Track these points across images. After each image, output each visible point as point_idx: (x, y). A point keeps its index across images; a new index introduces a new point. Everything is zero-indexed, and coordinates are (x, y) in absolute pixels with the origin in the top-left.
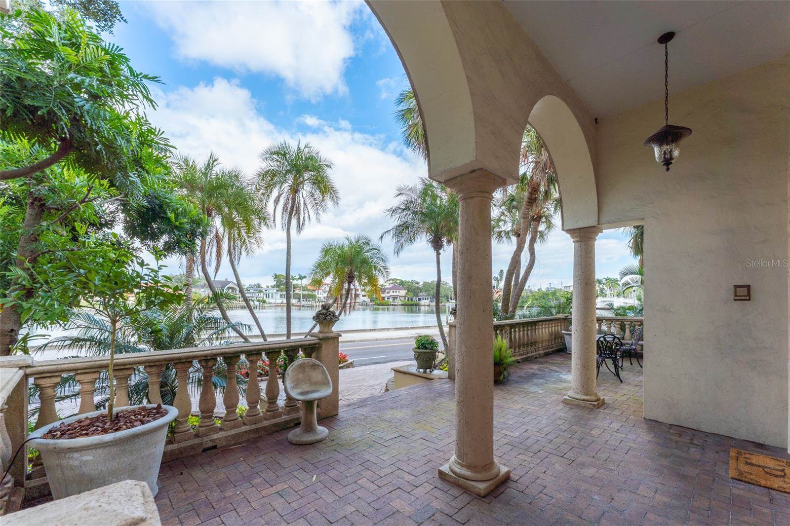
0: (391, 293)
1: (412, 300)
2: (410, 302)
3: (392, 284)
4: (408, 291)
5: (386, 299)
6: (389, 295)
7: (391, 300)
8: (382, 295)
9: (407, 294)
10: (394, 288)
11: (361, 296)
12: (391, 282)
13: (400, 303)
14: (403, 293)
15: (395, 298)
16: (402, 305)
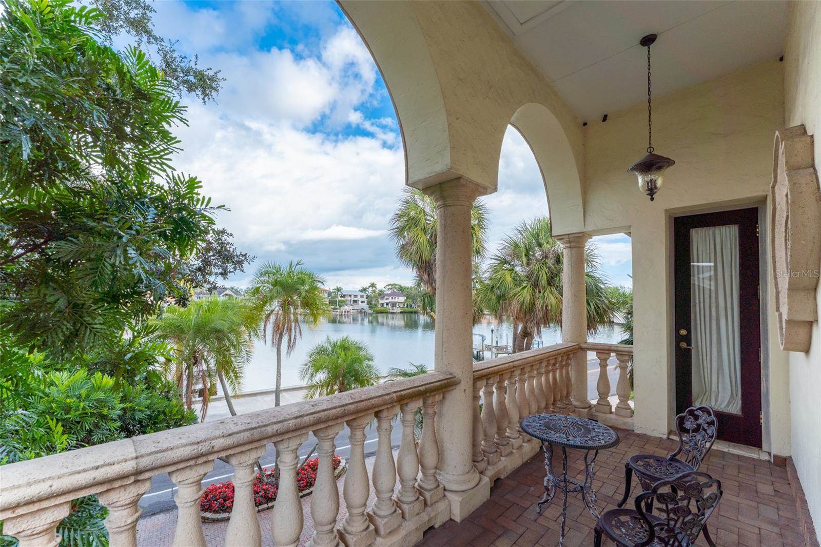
0: (390, 300)
1: (411, 306)
2: (409, 309)
3: (391, 289)
4: (407, 298)
5: (385, 306)
6: (387, 301)
7: (390, 306)
8: (381, 302)
9: (406, 300)
10: (393, 294)
11: (360, 302)
12: (390, 287)
13: (399, 310)
14: (402, 299)
15: (394, 305)
16: (401, 312)
